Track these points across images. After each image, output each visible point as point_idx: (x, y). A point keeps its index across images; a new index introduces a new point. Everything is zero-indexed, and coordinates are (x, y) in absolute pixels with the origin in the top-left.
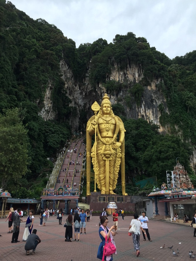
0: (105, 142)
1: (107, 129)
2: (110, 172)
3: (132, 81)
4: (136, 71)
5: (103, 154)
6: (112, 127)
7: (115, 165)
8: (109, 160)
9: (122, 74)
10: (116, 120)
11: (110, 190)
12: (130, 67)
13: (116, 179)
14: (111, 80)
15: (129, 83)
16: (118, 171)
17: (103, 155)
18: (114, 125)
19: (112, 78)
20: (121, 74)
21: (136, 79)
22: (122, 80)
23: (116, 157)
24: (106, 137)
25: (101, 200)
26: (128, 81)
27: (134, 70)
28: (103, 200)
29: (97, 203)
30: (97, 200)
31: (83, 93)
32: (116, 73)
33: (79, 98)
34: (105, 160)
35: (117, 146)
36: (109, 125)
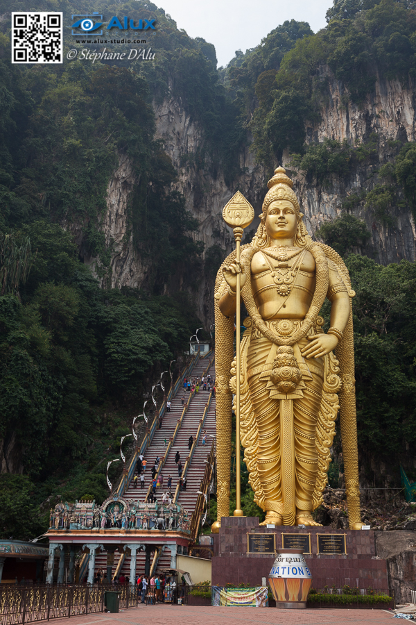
0: (275, 334)
1: (282, 287)
2: (296, 444)
3: (394, 137)
4: (406, 102)
5: (268, 379)
6: (302, 280)
7: (316, 417)
8: (294, 401)
10: (316, 255)
11: (298, 510)
12: (386, 94)
13: (324, 471)
14: (321, 141)
15: (382, 144)
16: (329, 442)
17: (270, 383)
18: (309, 275)
19: (324, 134)
20: (353, 119)
21: (409, 131)
22: (357, 136)
23: (319, 388)
24: (277, 317)
25: (257, 546)
26: (379, 139)
27: (400, 102)
28: (266, 546)
29: (242, 556)
30: (245, 548)
32: (337, 118)
34: (278, 401)
35: (320, 347)
36: (290, 272)
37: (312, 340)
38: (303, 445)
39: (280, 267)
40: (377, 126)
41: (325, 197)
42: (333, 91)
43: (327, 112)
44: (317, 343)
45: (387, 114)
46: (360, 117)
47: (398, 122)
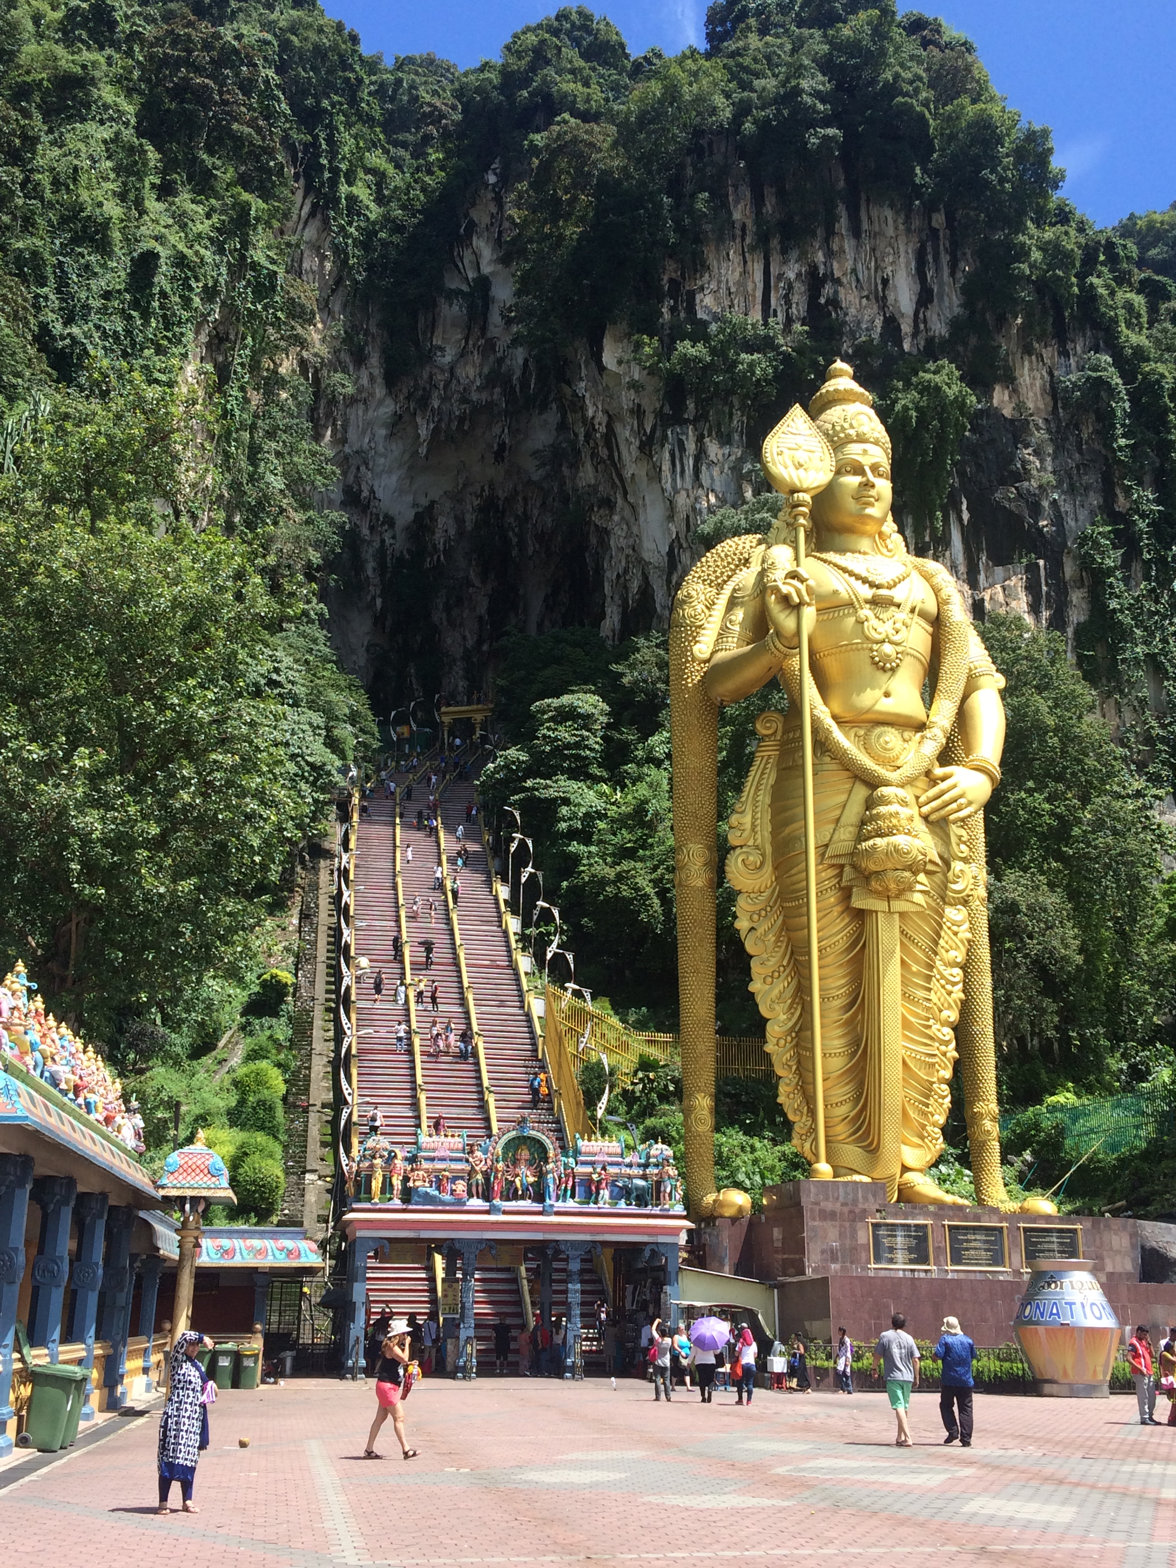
0: (864, 758)
3: (876, 335)
4: (902, 260)
5: (848, 860)
6: (918, 636)
7: (937, 954)
8: (903, 915)
9: (792, 275)
11: (905, 1169)
12: (856, 232)
14: (701, 315)
15: (847, 347)
17: (848, 872)
18: (931, 628)
19: (709, 301)
20: (780, 278)
21: (906, 327)
22: (789, 321)
23: (944, 891)
24: (870, 720)
25: (891, 1249)
26: (841, 334)
27: (891, 259)
28: (910, 1250)
29: (859, 1272)
30: (863, 1255)
31: (417, 427)
32: (740, 269)
33: (382, 460)
34: (861, 915)
36: (899, 616)
37: (937, 783)
38: (912, 1019)
39: (874, 602)
40: (834, 302)
41: (714, 449)
42: (737, 202)
43: (718, 250)
44: (953, 787)
45: (858, 280)
46: (799, 275)
47: (882, 301)
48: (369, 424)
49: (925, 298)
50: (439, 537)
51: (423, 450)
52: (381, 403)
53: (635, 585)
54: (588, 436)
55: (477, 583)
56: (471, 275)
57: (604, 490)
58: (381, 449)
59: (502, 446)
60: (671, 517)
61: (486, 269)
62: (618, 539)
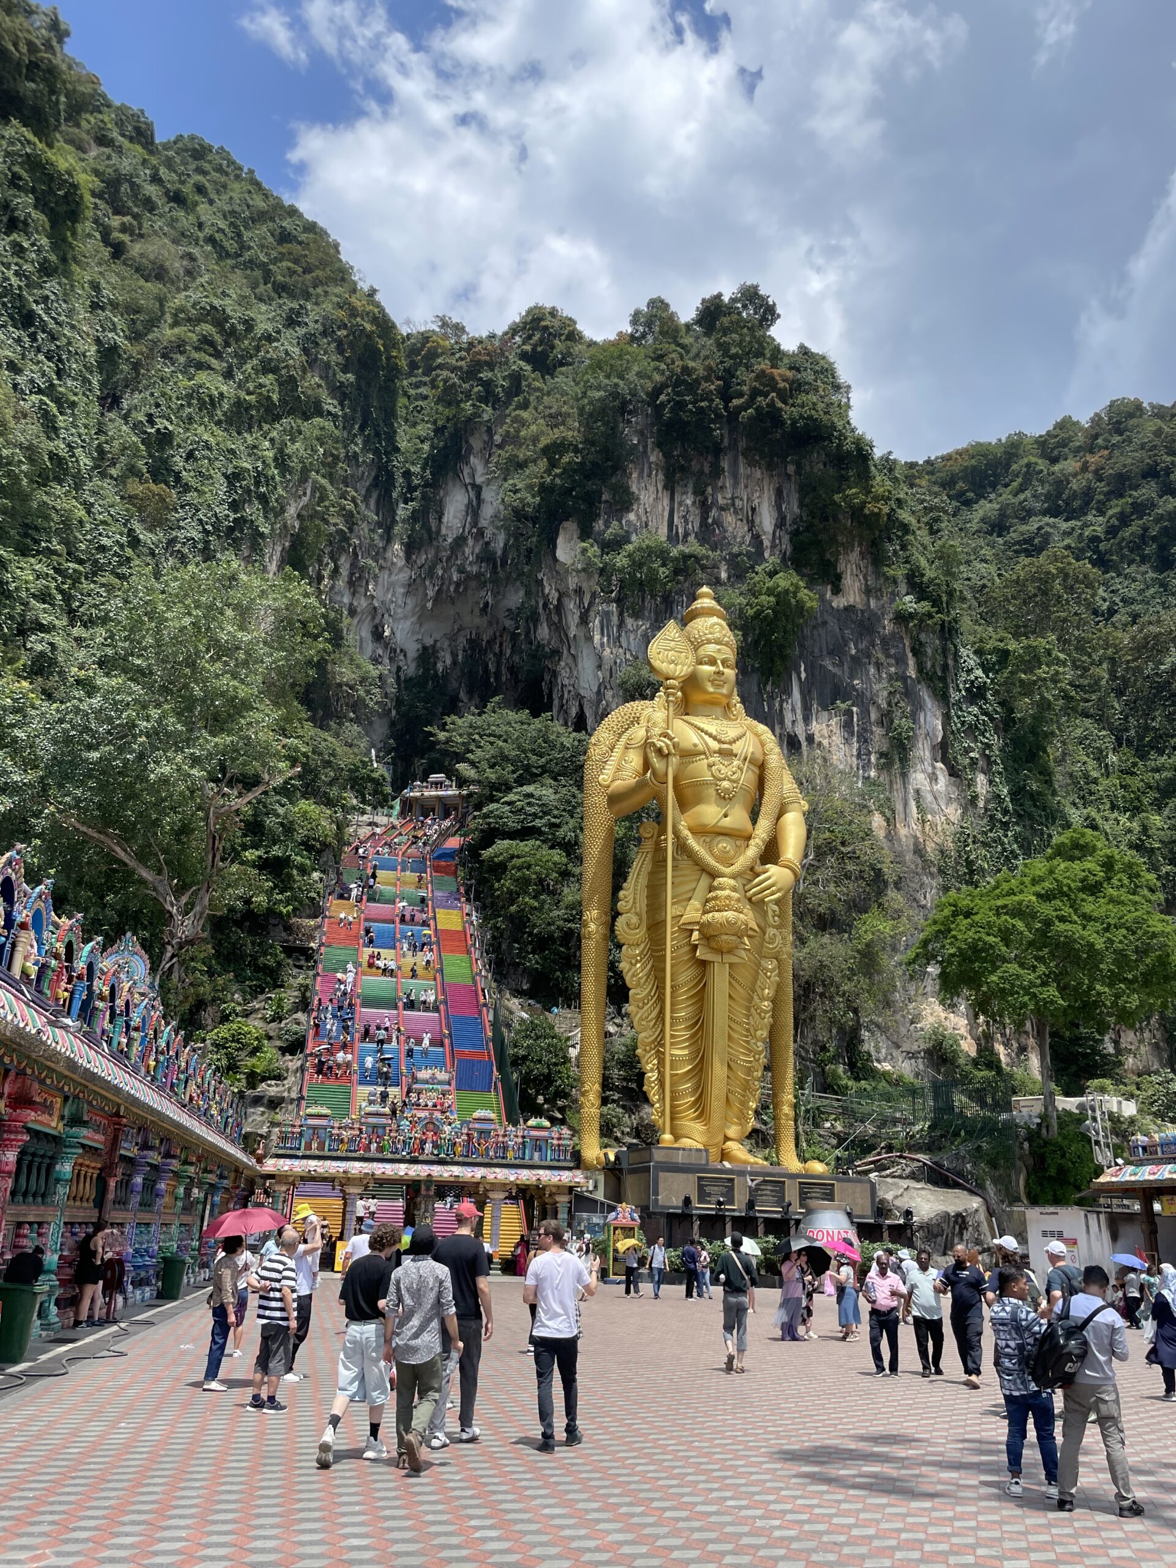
1: (726, 784)
2: (729, 1035)
3: (745, 547)
5: (696, 927)
6: (747, 777)
8: (731, 965)
10: (766, 740)
11: (727, 1139)
12: (735, 475)
13: (757, 1080)
15: (726, 554)
17: (697, 935)
18: (757, 770)
20: (682, 504)
21: (767, 543)
22: (686, 533)
23: (760, 949)
24: (714, 832)
25: (709, 1195)
27: (758, 494)
31: (426, 588)
32: (654, 496)
33: (399, 611)
34: (703, 964)
35: (772, 885)
36: (736, 763)
37: (758, 875)
38: (736, 1036)
39: (720, 752)
40: (718, 523)
41: (630, 622)
43: (639, 481)
44: (769, 878)
45: (735, 508)
46: (694, 503)
47: (751, 524)
48: (392, 585)
49: (780, 523)
50: (440, 667)
51: (429, 605)
52: (401, 569)
53: (574, 711)
54: (545, 605)
55: (465, 700)
56: (467, 481)
57: (554, 643)
58: (400, 602)
59: (487, 604)
60: (599, 667)
61: (479, 480)
62: (564, 677)
